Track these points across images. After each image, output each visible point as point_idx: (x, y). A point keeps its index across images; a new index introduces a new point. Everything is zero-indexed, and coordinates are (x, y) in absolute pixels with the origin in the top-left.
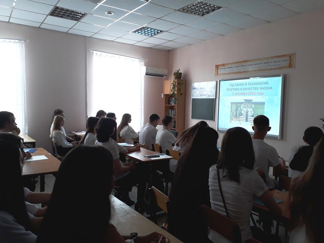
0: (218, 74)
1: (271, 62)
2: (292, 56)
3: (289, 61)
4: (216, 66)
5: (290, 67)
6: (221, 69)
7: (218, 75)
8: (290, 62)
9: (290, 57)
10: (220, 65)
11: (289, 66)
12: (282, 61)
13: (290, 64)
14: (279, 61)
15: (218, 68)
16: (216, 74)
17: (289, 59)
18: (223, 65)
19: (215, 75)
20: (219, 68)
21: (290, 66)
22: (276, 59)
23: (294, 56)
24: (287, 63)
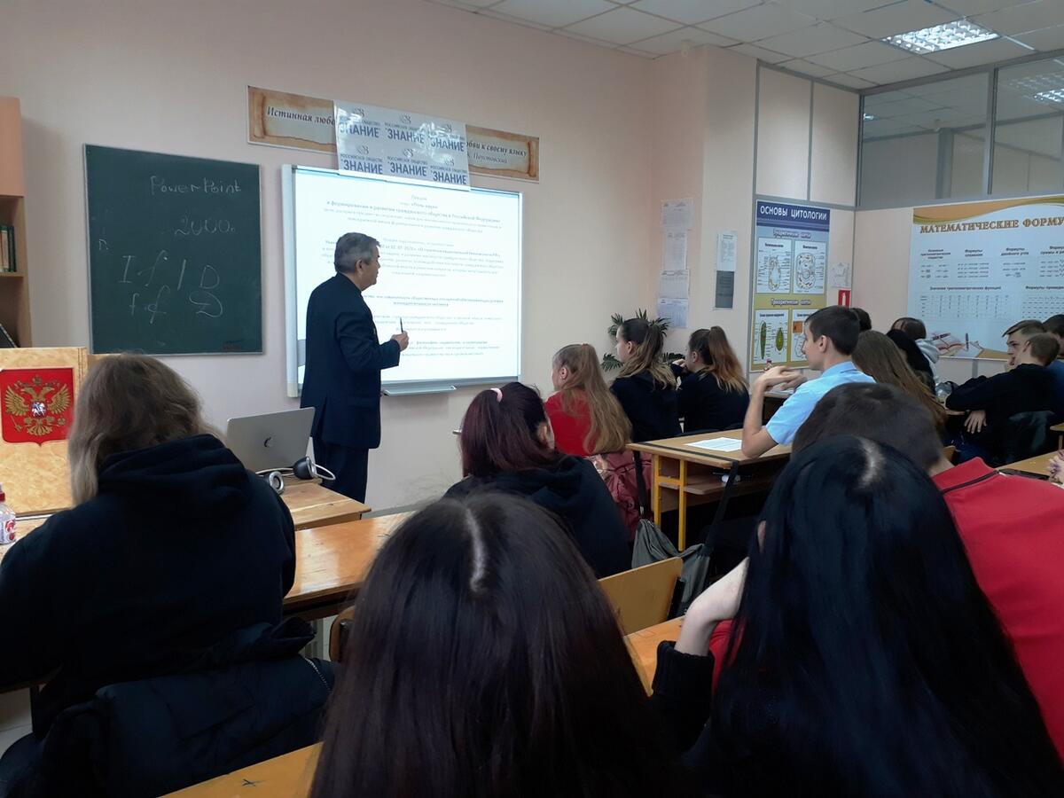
0: (265, 132)
1: (481, 146)
2: (534, 145)
3: (526, 157)
4: (253, 91)
5: (530, 176)
6: (282, 114)
7: (267, 137)
8: (530, 160)
9: (529, 145)
10: (273, 94)
11: (528, 173)
12: (511, 152)
13: (530, 167)
14: (502, 150)
15: (263, 105)
16: (258, 132)
17: (526, 150)
18: (295, 100)
19: (253, 137)
20: (270, 104)
21: (531, 172)
22: (497, 142)
23: (537, 146)
24: (521, 162)
